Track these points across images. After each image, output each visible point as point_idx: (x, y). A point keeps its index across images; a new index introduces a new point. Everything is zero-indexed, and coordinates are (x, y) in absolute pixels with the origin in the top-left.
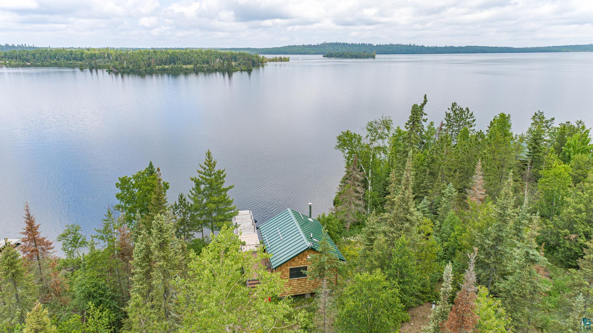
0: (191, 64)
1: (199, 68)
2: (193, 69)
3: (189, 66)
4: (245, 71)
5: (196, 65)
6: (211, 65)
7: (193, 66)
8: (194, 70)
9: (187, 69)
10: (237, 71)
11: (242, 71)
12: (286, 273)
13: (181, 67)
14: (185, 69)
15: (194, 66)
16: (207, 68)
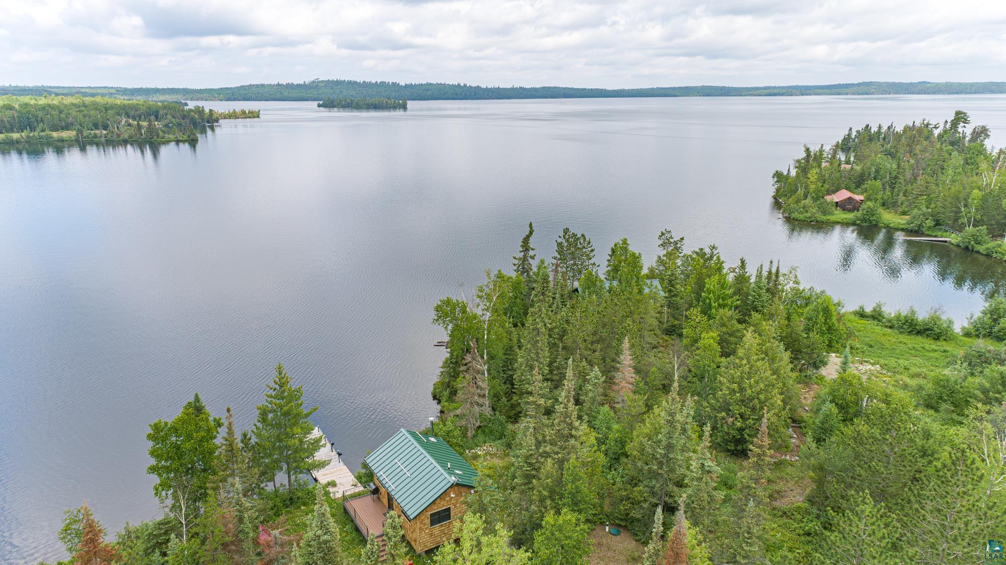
0: (67, 130)
1: (88, 138)
2: (75, 141)
3: (65, 134)
4: (184, 141)
5: (80, 131)
6: (113, 132)
7: (74, 133)
8: (77, 141)
9: (62, 140)
10: (167, 142)
11: (178, 142)
12: (426, 521)
13: (49, 137)
14: (58, 141)
15: (78, 135)
16: (106, 137)
